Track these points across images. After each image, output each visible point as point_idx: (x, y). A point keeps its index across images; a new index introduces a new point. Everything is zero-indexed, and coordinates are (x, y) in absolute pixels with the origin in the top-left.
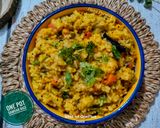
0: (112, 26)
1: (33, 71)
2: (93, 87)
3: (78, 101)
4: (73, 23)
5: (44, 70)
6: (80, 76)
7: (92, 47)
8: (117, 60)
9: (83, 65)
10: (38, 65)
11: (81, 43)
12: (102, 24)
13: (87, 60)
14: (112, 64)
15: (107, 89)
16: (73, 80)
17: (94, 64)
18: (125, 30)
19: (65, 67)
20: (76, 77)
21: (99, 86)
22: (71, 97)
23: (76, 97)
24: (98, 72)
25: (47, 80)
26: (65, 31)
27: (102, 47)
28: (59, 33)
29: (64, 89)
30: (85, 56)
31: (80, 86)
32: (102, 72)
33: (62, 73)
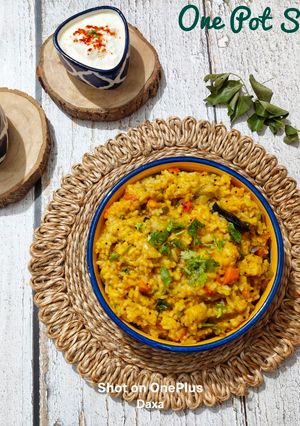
0: (225, 191)
1: (108, 270)
2: (205, 288)
3: (182, 313)
4: (163, 190)
5: (125, 267)
6: (183, 274)
7: (197, 228)
8: (238, 245)
9: (186, 255)
10: (116, 259)
11: (180, 221)
12: (209, 189)
13: (191, 247)
14: (230, 251)
15: (225, 290)
16: (173, 280)
17: (202, 253)
18: (247, 196)
19: (158, 260)
20: (177, 275)
21: (213, 286)
22: (171, 308)
23: (179, 306)
24: (211, 265)
25: (132, 283)
26: (151, 203)
27: (213, 226)
28: (143, 207)
29: (160, 295)
30: (187, 241)
31: (184, 288)
32: (216, 264)
33: (154, 271)
